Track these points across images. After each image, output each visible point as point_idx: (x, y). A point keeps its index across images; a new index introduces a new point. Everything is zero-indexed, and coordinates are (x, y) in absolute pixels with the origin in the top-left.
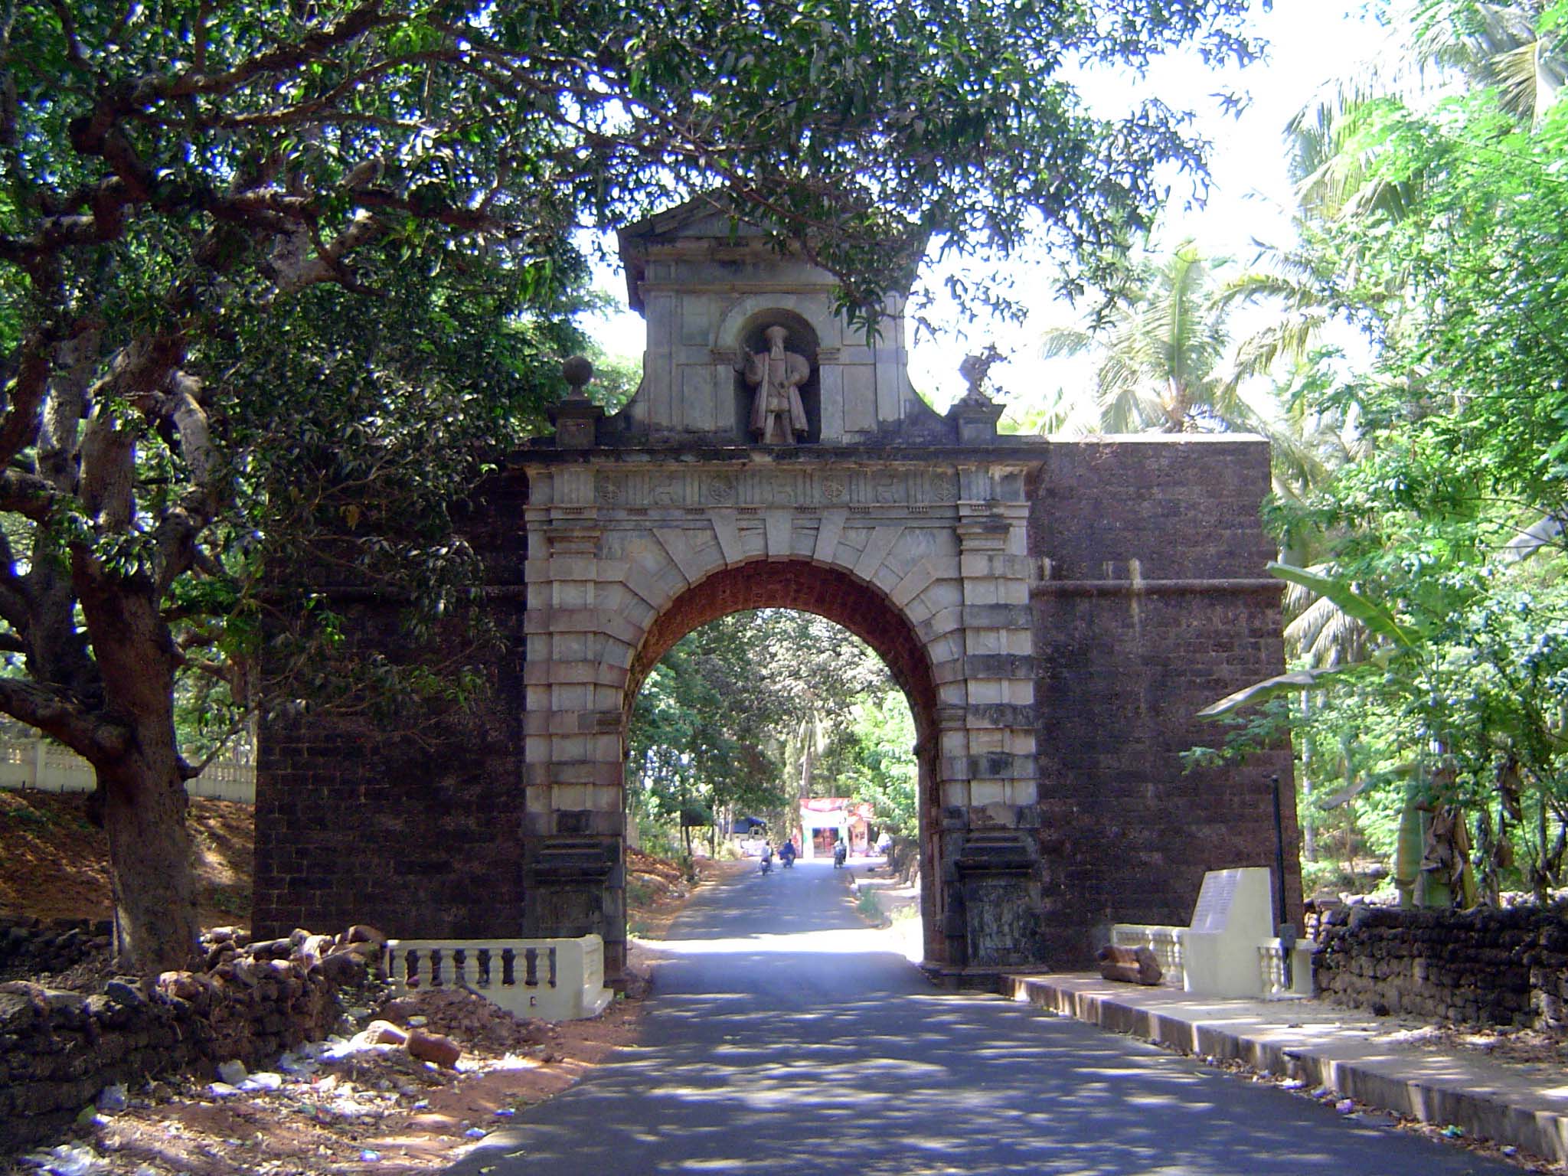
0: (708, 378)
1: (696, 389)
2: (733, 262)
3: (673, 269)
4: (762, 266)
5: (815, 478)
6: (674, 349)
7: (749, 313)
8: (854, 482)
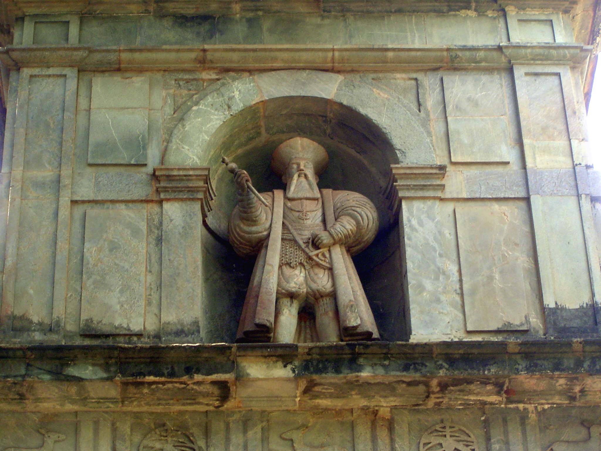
0: (143, 226)
1: (114, 248)
2: (205, 18)
3: (74, 30)
4: (266, 24)
5: (402, 429)
6: (66, 172)
7: (238, 106)
8: (497, 435)
